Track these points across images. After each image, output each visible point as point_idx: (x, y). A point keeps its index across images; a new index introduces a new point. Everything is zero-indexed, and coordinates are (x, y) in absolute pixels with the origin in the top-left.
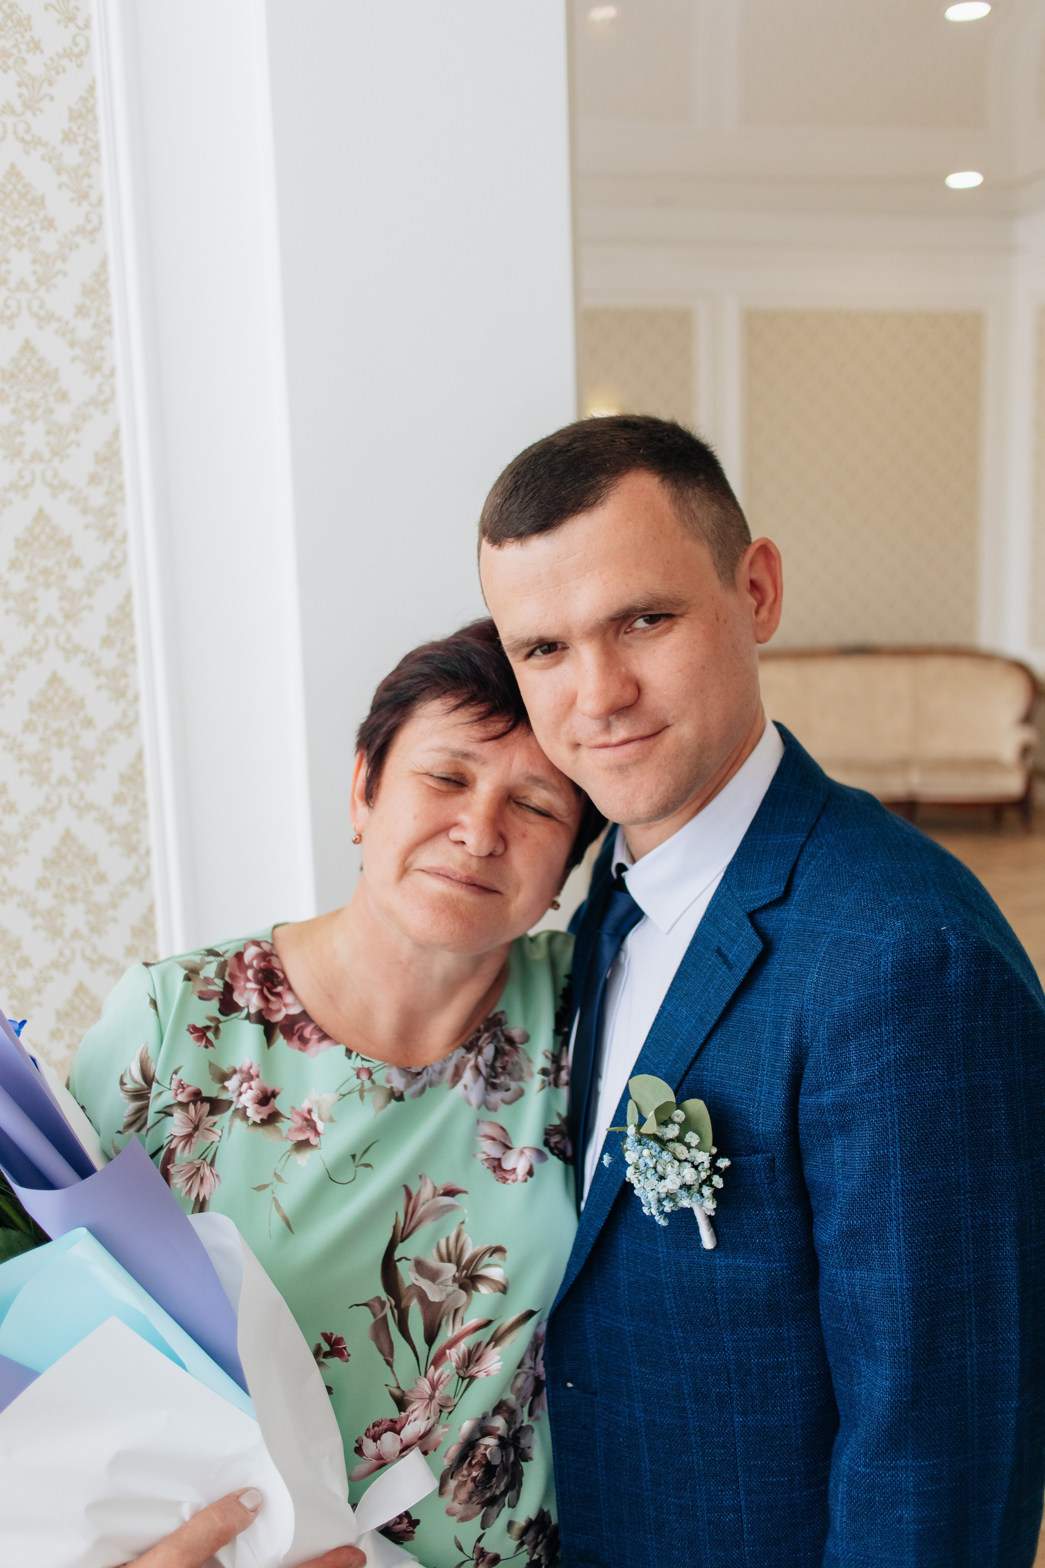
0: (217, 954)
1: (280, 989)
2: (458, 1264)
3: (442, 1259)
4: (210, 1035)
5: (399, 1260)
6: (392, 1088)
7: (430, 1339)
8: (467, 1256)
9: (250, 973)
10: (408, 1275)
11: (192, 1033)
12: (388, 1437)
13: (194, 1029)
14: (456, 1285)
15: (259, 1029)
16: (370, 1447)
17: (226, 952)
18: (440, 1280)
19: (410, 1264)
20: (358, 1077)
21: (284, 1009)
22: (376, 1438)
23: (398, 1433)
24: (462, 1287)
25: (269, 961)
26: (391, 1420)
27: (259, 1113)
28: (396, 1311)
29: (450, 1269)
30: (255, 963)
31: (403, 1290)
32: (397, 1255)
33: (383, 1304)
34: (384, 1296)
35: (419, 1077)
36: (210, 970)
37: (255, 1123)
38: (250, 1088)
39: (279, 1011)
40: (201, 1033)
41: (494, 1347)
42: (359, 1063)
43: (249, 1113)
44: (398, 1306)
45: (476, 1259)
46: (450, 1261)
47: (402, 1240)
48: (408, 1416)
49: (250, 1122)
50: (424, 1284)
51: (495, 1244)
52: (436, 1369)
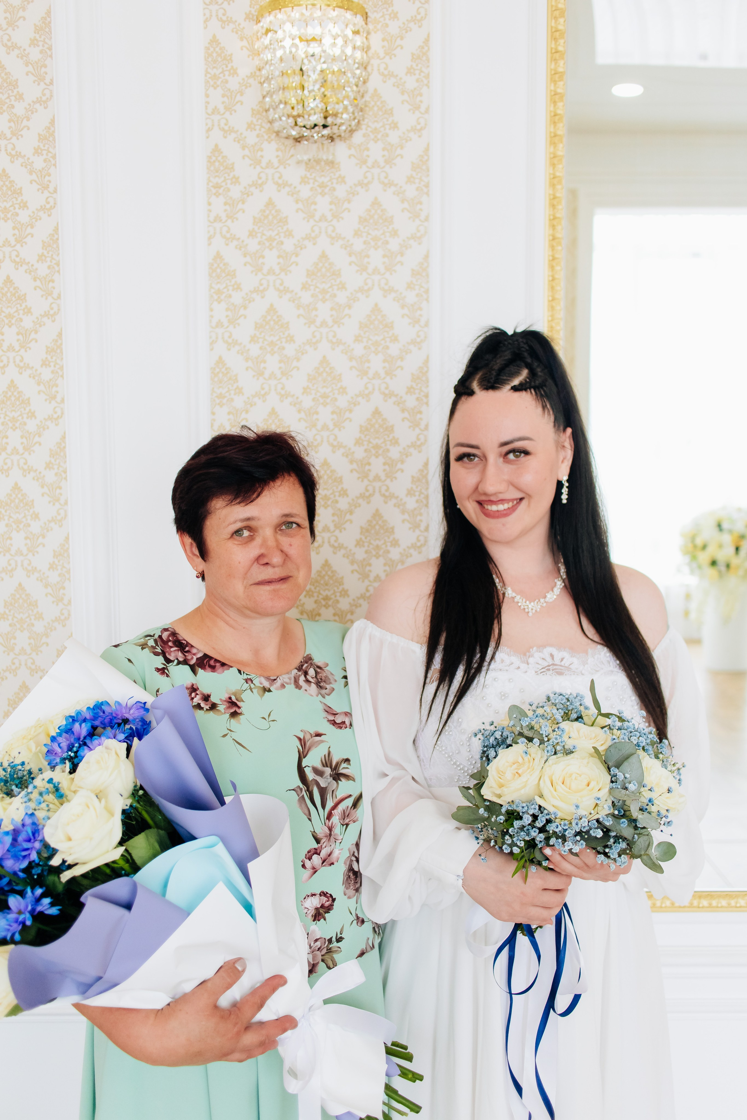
0: (150, 636)
1: (187, 649)
2: (331, 768)
3: (324, 766)
4: (166, 671)
5: (305, 767)
6: (264, 687)
7: (324, 806)
8: (334, 764)
9: (170, 644)
10: (310, 775)
11: (158, 672)
12: (315, 857)
13: (158, 670)
14: (332, 778)
15: (187, 667)
16: (308, 864)
17: (154, 634)
18: (324, 776)
19: (311, 768)
20: (247, 683)
21: (194, 656)
22: (310, 859)
23: (319, 855)
24: (334, 779)
25: (176, 637)
26: (315, 849)
27: (207, 705)
28: (307, 793)
29: (328, 771)
30: (170, 638)
31: (309, 783)
32: (304, 765)
33: (301, 790)
34: (301, 786)
35: (275, 681)
36: (151, 643)
37: (207, 709)
38: (197, 694)
39: (192, 658)
40: (162, 671)
41: (354, 809)
42: (246, 677)
43: (202, 705)
44: (308, 790)
45: (338, 765)
46: (327, 767)
47: (304, 757)
48: (322, 846)
49: (205, 709)
50: (318, 778)
51: (345, 758)
52: (329, 821)
